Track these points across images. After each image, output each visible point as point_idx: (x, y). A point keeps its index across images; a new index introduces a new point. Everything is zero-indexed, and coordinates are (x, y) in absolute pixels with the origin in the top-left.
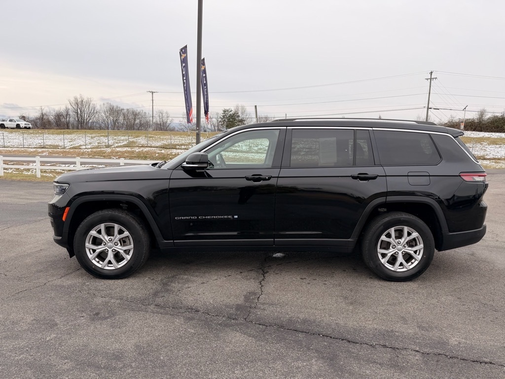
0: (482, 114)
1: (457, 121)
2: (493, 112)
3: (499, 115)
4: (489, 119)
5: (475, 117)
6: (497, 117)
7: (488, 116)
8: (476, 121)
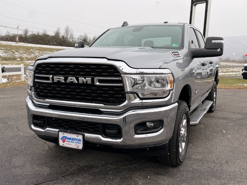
0: (26, 32)
1: (12, 35)
2: (33, 32)
3: (36, 33)
4: (30, 35)
5: (22, 34)
6: (35, 34)
7: (29, 34)
8: (23, 36)
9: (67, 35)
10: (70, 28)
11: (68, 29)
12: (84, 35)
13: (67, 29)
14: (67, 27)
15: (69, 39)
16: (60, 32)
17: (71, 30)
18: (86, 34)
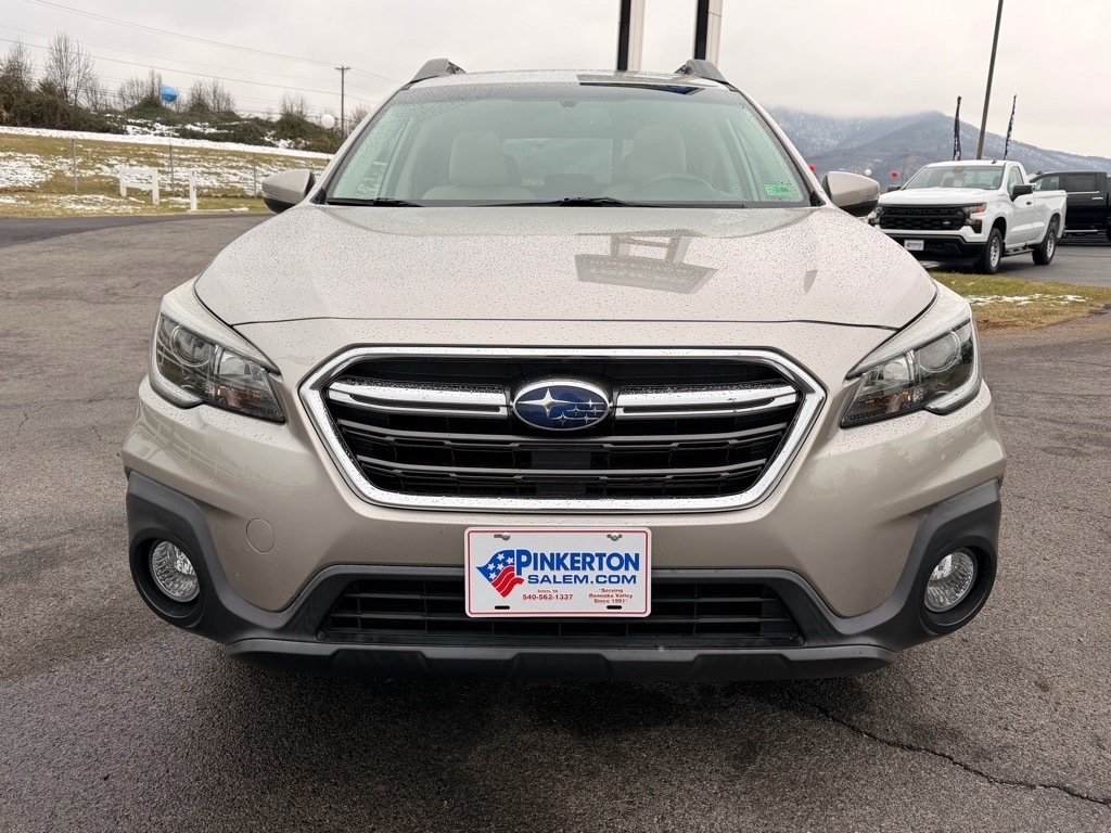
9: (62, 77)
10: (73, 48)
11: (66, 48)
12: (150, 80)
13: (60, 51)
14: (60, 40)
15: (73, 96)
16: (27, 60)
17: (78, 54)
18: (155, 73)
